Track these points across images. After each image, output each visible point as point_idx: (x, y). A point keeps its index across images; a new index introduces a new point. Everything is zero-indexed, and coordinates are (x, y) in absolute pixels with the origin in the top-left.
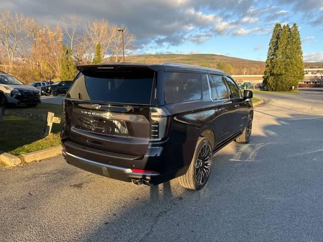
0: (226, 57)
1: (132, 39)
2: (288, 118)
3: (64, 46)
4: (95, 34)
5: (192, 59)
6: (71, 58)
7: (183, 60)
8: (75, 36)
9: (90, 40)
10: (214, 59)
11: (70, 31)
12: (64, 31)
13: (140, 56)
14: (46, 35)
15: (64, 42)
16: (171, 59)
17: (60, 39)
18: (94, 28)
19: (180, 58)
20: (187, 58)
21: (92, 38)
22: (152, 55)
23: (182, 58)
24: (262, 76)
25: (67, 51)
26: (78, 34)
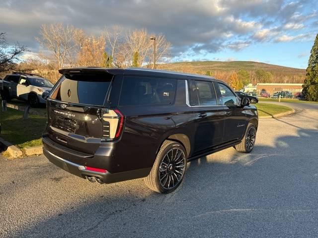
0: (267, 64)
1: (169, 47)
3: (105, 54)
4: (135, 42)
5: (230, 66)
6: (111, 65)
7: (220, 67)
8: (116, 45)
9: (129, 48)
10: (253, 66)
11: (112, 40)
12: (106, 40)
13: (176, 63)
14: (91, 44)
15: (107, 49)
16: (208, 66)
17: (103, 48)
18: (134, 37)
19: (215, 65)
20: (224, 65)
21: (131, 46)
22: (189, 63)
23: (219, 65)
24: (302, 85)
25: (108, 59)
26: (119, 42)
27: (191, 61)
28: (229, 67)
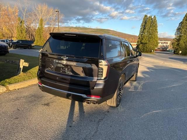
0: (116, 32)
1: (62, 17)
2: (153, 68)
3: (19, 18)
4: (39, 12)
6: (24, 26)
7: (92, 31)
8: (26, 12)
9: (36, 15)
10: (109, 32)
11: (24, 9)
12: (19, 9)
13: (66, 27)
14: (7, 10)
15: (19, 15)
16: (84, 30)
17: (17, 14)
18: (39, 9)
19: (90, 30)
20: (94, 30)
21: (37, 14)
22: (74, 27)
23: (91, 30)
24: (136, 43)
25: (21, 22)
26: (29, 11)
27: (75, 27)
28: (97, 32)
